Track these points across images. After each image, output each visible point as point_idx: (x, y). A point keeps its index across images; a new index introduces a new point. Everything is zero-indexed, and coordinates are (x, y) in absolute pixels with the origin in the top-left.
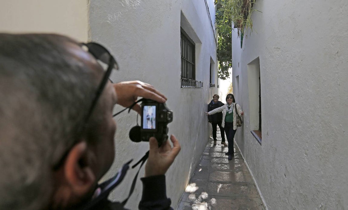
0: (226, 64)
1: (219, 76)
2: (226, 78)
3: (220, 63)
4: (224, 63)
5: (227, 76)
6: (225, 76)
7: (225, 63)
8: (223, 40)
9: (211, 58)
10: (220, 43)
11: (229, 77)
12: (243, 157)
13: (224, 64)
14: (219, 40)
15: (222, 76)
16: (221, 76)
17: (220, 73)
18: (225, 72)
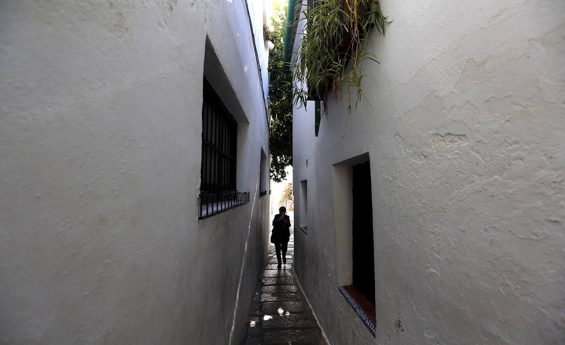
0: (281, 160)
1: (272, 176)
2: (282, 179)
3: (273, 158)
4: (278, 158)
5: (282, 177)
6: (279, 176)
7: (280, 158)
8: (278, 125)
9: (262, 151)
10: (274, 128)
11: (285, 178)
12: (318, 322)
13: (279, 160)
14: (272, 124)
15: (276, 177)
16: (274, 177)
17: (272, 172)
18: (281, 171)
